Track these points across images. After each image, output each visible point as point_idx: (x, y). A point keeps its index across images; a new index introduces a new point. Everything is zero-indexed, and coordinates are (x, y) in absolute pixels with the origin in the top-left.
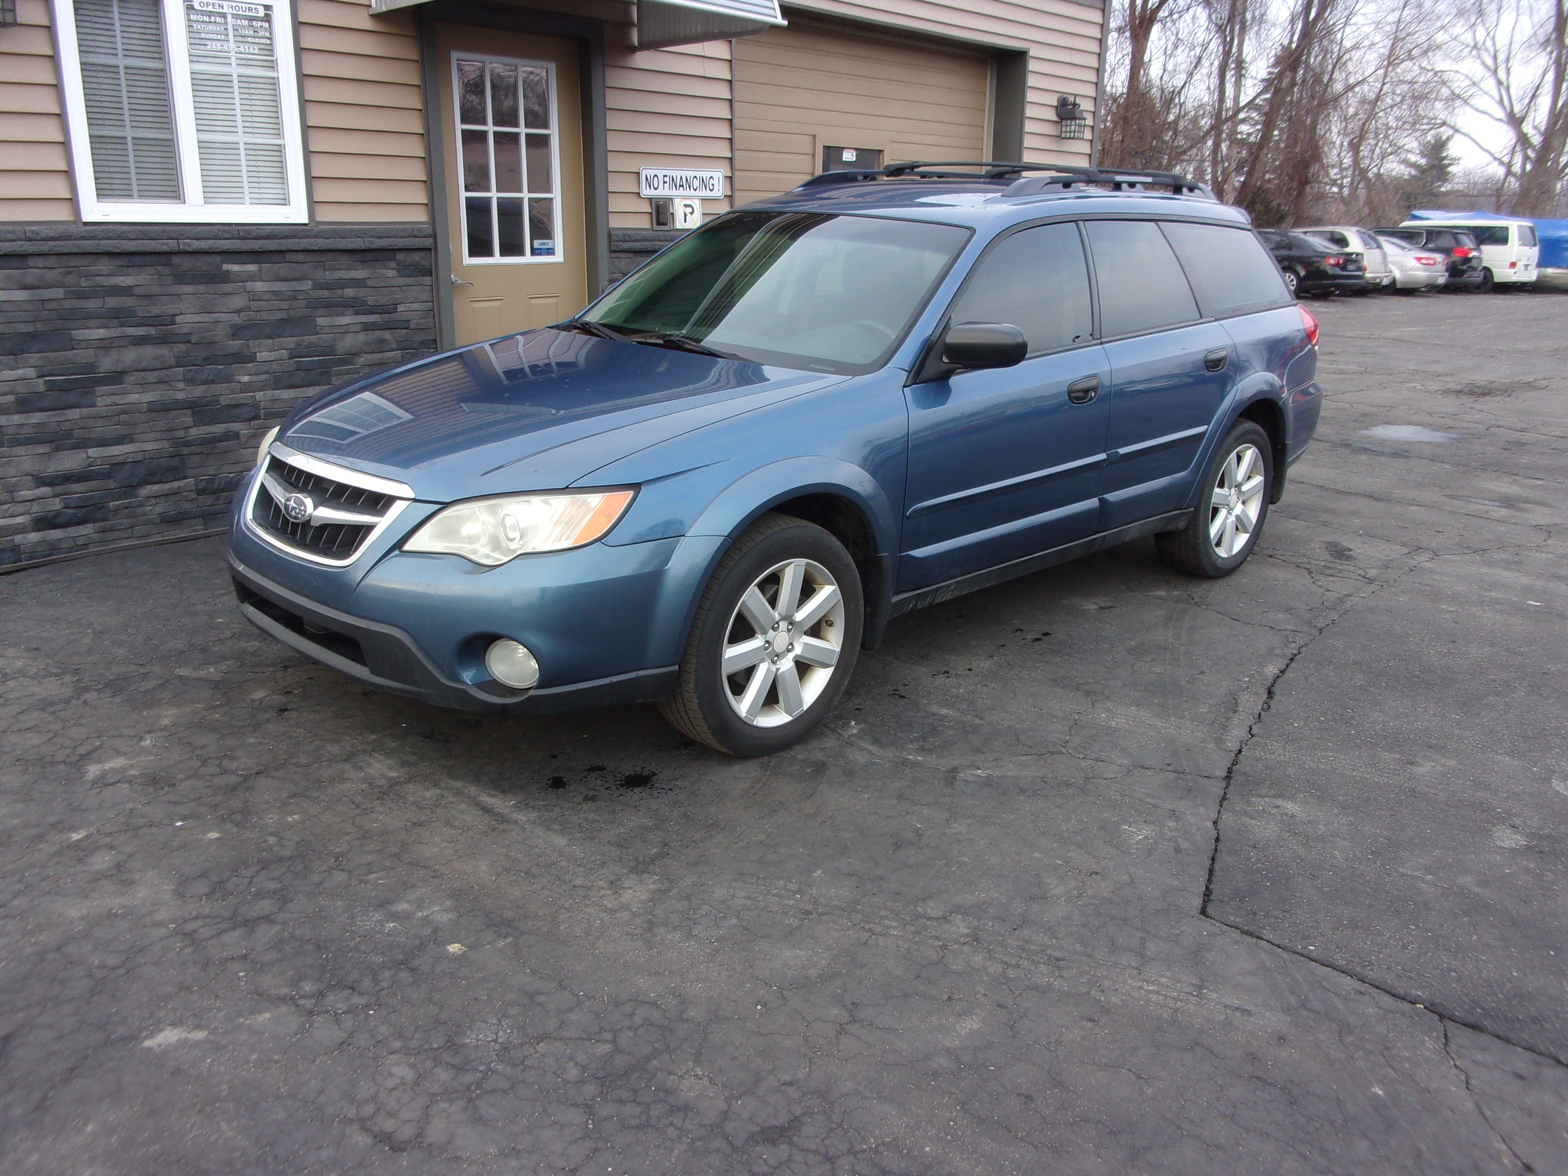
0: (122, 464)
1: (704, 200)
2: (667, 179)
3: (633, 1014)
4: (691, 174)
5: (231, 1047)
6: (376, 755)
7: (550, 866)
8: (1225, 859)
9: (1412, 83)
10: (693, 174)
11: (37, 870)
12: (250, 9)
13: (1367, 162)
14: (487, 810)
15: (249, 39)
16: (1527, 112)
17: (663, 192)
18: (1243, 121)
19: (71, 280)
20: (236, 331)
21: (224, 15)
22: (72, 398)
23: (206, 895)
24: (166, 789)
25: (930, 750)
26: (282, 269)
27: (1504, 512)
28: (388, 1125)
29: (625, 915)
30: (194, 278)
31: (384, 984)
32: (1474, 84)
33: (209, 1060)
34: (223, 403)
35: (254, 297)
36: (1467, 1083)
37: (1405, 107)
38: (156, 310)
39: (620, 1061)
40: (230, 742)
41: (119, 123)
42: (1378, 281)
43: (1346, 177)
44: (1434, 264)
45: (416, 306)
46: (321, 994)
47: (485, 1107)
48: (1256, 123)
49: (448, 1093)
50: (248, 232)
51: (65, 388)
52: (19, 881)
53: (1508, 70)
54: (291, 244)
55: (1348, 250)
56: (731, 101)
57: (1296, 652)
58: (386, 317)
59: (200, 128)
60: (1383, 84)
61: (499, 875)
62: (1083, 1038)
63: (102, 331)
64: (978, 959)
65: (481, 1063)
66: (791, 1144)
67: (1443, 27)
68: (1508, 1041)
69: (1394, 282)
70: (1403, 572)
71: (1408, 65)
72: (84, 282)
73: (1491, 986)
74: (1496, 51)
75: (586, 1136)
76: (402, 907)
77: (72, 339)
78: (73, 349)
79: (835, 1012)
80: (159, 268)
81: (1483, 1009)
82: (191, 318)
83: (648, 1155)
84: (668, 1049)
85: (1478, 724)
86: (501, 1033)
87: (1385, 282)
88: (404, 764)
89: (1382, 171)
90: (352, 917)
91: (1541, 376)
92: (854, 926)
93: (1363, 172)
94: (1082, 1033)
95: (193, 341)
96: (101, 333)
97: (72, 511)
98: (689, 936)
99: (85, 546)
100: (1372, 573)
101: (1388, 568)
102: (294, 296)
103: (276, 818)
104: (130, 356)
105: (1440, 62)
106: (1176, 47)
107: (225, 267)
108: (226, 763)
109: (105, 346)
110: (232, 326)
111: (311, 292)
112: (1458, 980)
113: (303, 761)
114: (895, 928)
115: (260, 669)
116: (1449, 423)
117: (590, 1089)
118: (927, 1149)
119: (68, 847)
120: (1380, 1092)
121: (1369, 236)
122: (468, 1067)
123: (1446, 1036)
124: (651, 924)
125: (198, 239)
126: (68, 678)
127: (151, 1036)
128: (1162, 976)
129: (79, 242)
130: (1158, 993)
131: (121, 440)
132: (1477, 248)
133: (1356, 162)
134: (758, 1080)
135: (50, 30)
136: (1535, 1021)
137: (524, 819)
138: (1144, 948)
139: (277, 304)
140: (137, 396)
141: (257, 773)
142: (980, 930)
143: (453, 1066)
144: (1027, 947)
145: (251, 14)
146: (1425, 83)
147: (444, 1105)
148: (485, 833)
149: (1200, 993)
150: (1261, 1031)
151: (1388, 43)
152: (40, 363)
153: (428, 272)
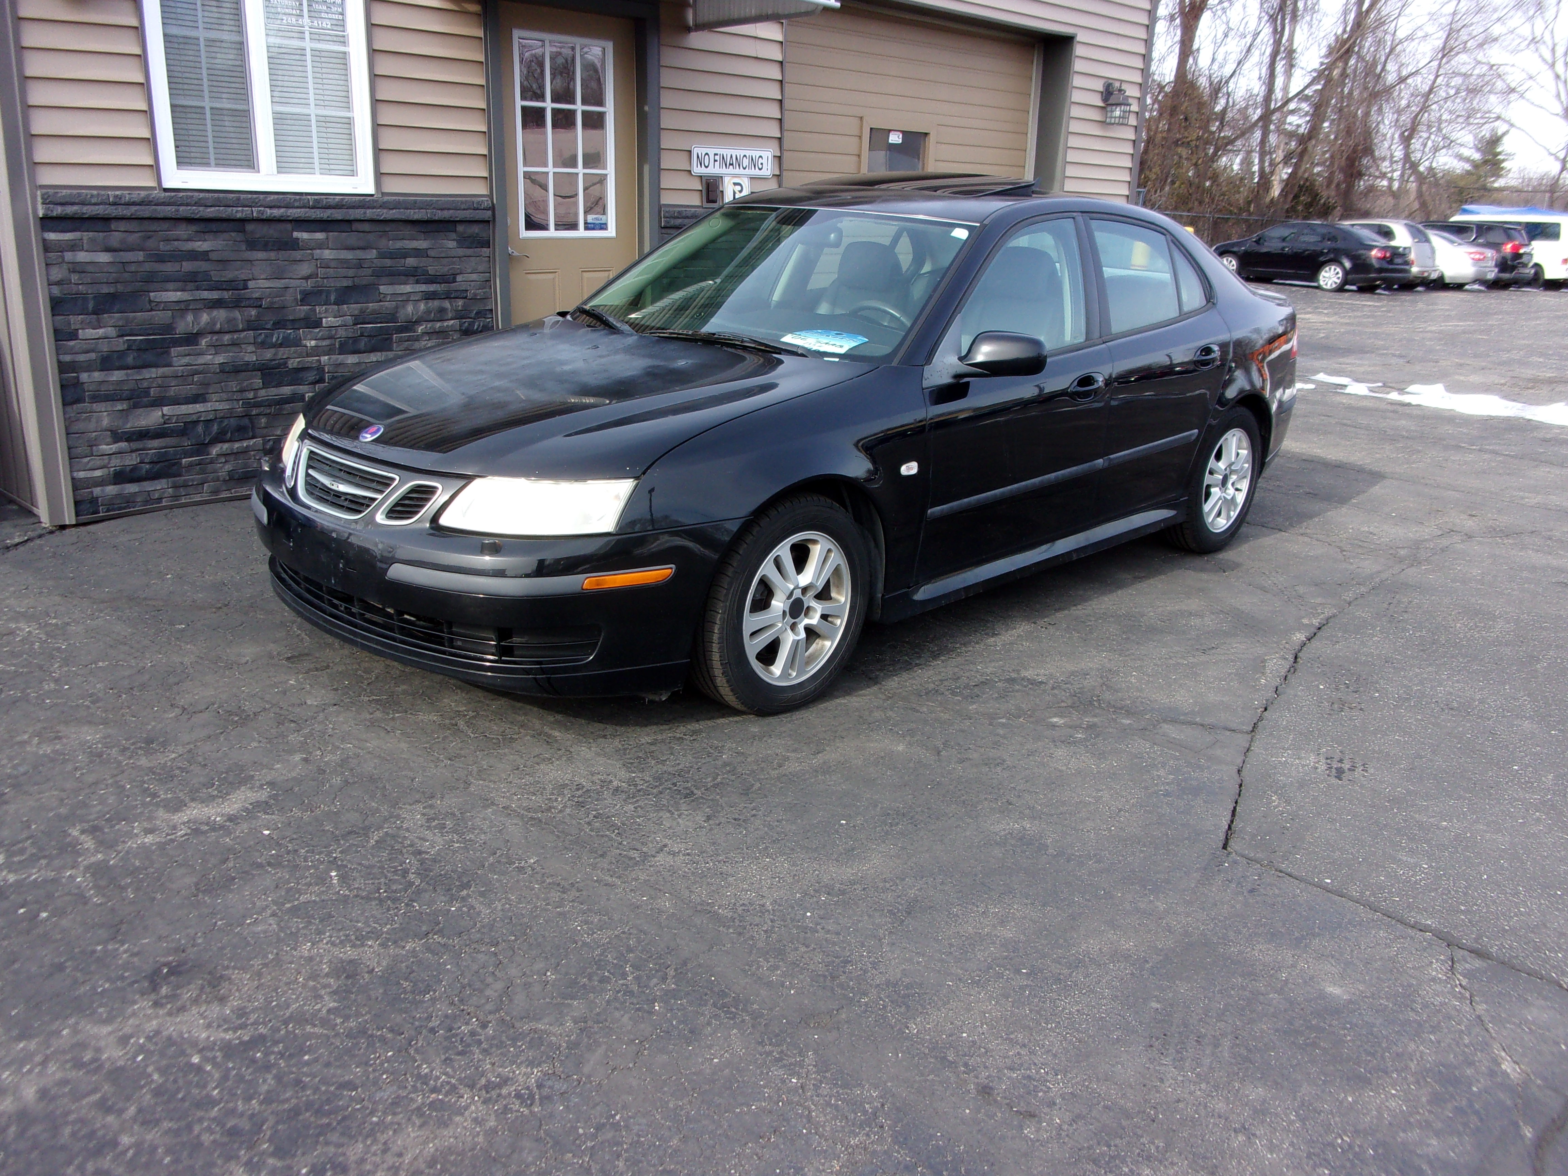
0: (195, 423)
1: (752, 178)
2: (717, 158)
4: (740, 153)
8: (1248, 802)
9: (1465, 76)
10: (743, 153)
13: (1419, 155)
15: (323, 15)
17: (714, 170)
18: (1292, 112)
19: (151, 244)
20: (306, 297)
22: (149, 358)
26: (352, 239)
30: (267, 246)
32: (1531, 78)
34: (290, 366)
35: (321, 264)
36: (1472, 1001)
37: (1458, 100)
38: (229, 275)
41: (199, 93)
42: (1426, 274)
43: (1396, 170)
44: (1484, 259)
45: (474, 277)
48: (1306, 114)
50: (318, 201)
51: (143, 348)
54: (357, 214)
55: (1393, 243)
56: (781, 81)
57: (1324, 622)
58: (445, 287)
59: (275, 99)
60: (1437, 76)
63: (179, 293)
67: (1499, 19)
68: (1513, 967)
69: (1441, 278)
70: (1434, 551)
71: (1463, 57)
72: (163, 246)
74: (1554, 45)
77: (150, 301)
78: (152, 310)
80: (233, 234)
81: (1489, 938)
82: (262, 283)
87: (1434, 276)
89: (1434, 165)
93: (1414, 166)
95: (264, 306)
96: (177, 296)
97: (147, 466)
99: (158, 500)
102: (360, 264)
104: (205, 319)
105: (1495, 54)
106: (1226, 35)
107: (296, 234)
109: (183, 308)
110: (302, 292)
111: (375, 261)
121: (1418, 230)
123: (1452, 961)
125: (271, 207)
129: (159, 208)
131: (197, 399)
132: (1529, 244)
133: (1407, 157)
135: (136, 2)
139: (342, 272)
140: (210, 357)
146: (1479, 76)
151: (1443, 35)
152: (120, 323)
153: (486, 244)
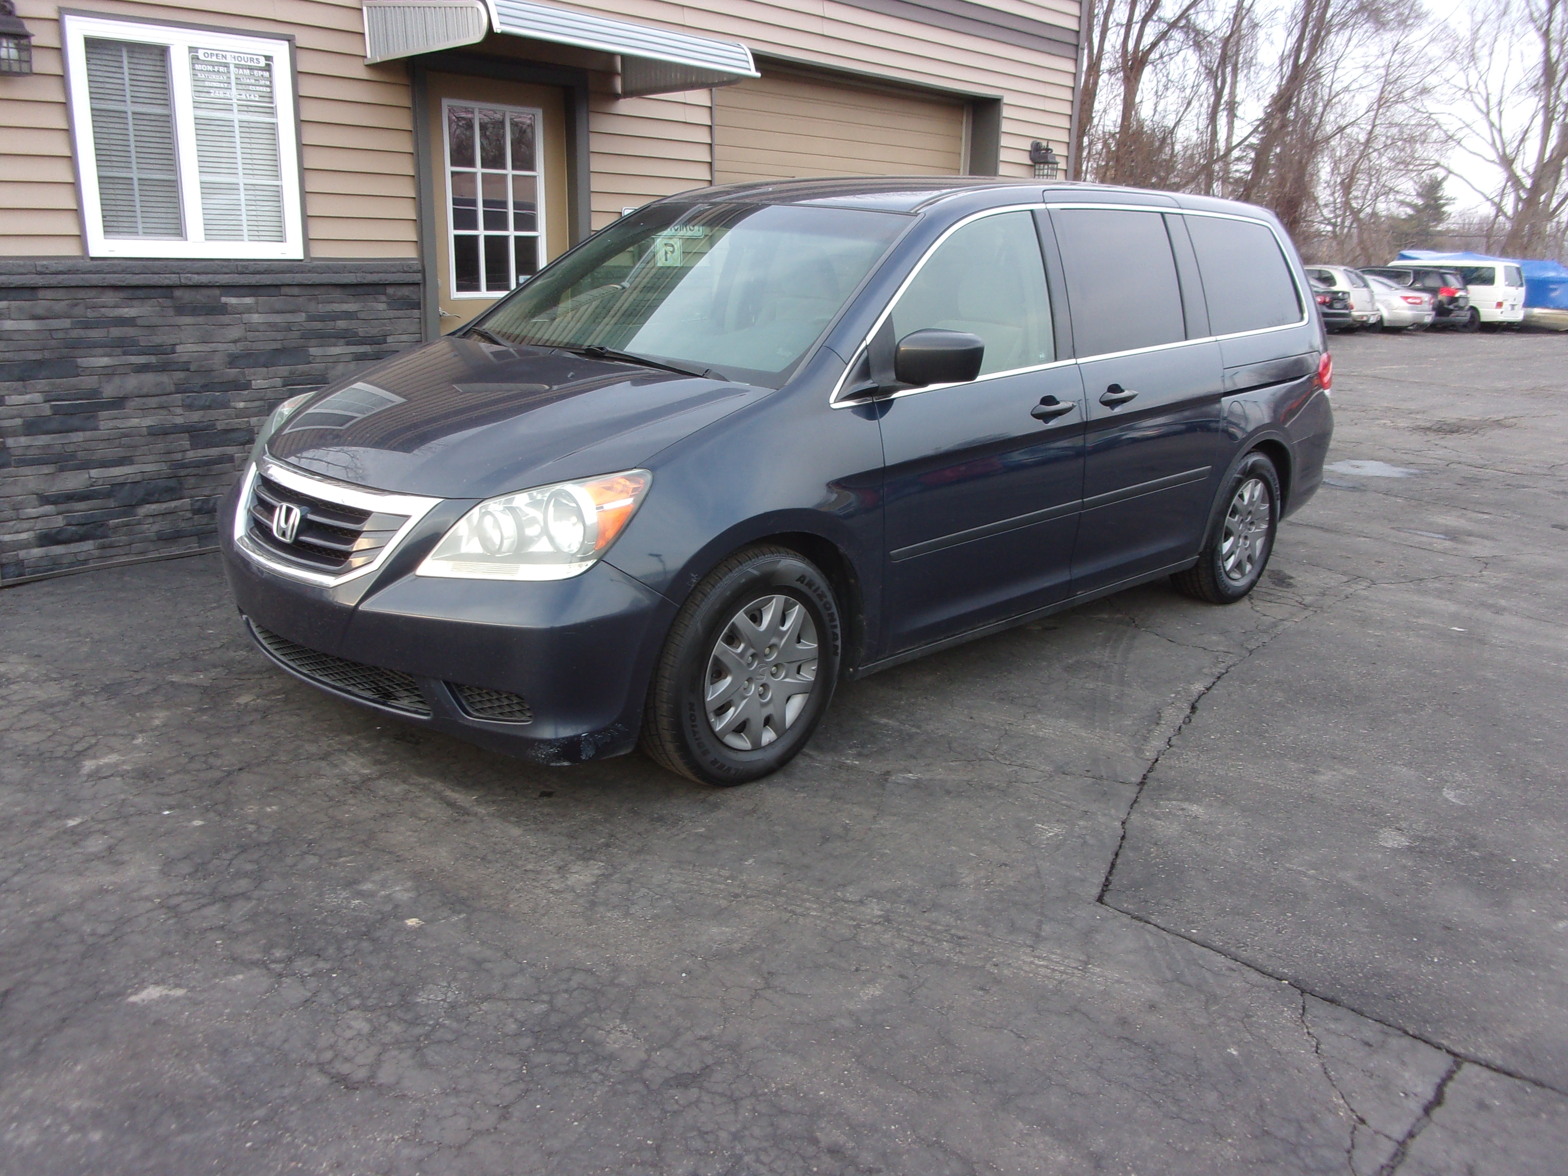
0: (123, 484)
3: (569, 980)
5: (207, 1003)
6: (351, 754)
7: (505, 853)
8: (1128, 854)
9: (1402, 125)
11: (35, 852)
12: (252, 60)
13: (1360, 201)
14: (451, 804)
15: (251, 88)
16: (1516, 154)
18: (1237, 160)
19: (79, 311)
20: (233, 360)
21: (226, 65)
22: (75, 422)
23: (189, 874)
24: (156, 782)
25: (866, 756)
26: (277, 302)
27: (1448, 544)
28: (345, 1068)
29: (570, 896)
30: (195, 310)
31: (348, 952)
32: (1467, 126)
33: (187, 1013)
34: (219, 428)
35: (250, 328)
36: (1317, 1048)
38: (157, 340)
39: (554, 1019)
40: (217, 741)
41: (127, 165)
42: (1365, 319)
43: (1338, 216)
44: (1421, 303)
45: (404, 338)
46: (290, 959)
47: (432, 1055)
48: (1251, 161)
49: (398, 1043)
50: (246, 267)
51: (70, 412)
52: (19, 861)
53: (1500, 113)
54: (287, 278)
55: (1335, 289)
56: (711, 145)
57: (1224, 671)
58: (376, 347)
59: (203, 169)
60: (1374, 126)
61: (457, 859)
62: (974, 1003)
63: (107, 359)
64: (887, 937)
65: (431, 1019)
66: (701, 1088)
67: (1433, 71)
68: (1362, 1014)
69: (1381, 320)
70: (1338, 598)
71: (1400, 108)
72: (90, 314)
73: (1352, 966)
74: (1488, 95)
75: (520, 1078)
76: (367, 886)
77: (77, 367)
78: (79, 375)
79: (751, 979)
80: (160, 300)
81: (1342, 985)
82: (190, 347)
83: (573, 1095)
84: (599, 1010)
85: (1383, 738)
86: (450, 994)
87: (1373, 320)
88: (377, 762)
89: (1376, 211)
90: (321, 895)
91: (1511, 415)
92: (778, 907)
93: (1355, 212)
94: (973, 999)
95: (192, 370)
96: (105, 361)
97: (74, 528)
98: (627, 914)
99: (85, 561)
100: (1308, 600)
101: (1324, 595)
102: (288, 328)
103: (256, 808)
104: (132, 382)
105: (1429, 104)
106: (1166, 88)
107: (224, 299)
108: (211, 760)
109: (109, 373)
110: (230, 355)
111: (304, 324)
112: (1324, 960)
113: (283, 759)
114: (815, 909)
115: (247, 676)
116: (1410, 458)
117: (526, 1041)
118: (822, 1093)
119: (65, 832)
120: (1235, 1053)
121: (1357, 275)
122: (419, 1021)
123: (1304, 1008)
124: (593, 904)
125: (198, 274)
126: (67, 683)
127: (135, 993)
128: (1053, 953)
129: (86, 276)
130: (1047, 967)
131: (121, 462)
132: (1464, 288)
133: (1348, 203)
134: (677, 1033)
135: (63, 79)
136: (1389, 997)
137: (484, 812)
138: (1040, 930)
139: (274, 335)
140: (137, 420)
141: (240, 769)
142: (893, 912)
143: (405, 1021)
144: (933, 927)
145: (252, 64)
146: (1417, 125)
147: (395, 1053)
148: (447, 824)
149: (1085, 968)
150: (1134, 999)
151: (1377, 87)
152: (47, 389)
153: (416, 305)
